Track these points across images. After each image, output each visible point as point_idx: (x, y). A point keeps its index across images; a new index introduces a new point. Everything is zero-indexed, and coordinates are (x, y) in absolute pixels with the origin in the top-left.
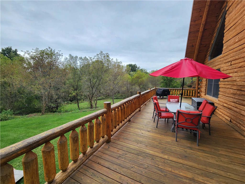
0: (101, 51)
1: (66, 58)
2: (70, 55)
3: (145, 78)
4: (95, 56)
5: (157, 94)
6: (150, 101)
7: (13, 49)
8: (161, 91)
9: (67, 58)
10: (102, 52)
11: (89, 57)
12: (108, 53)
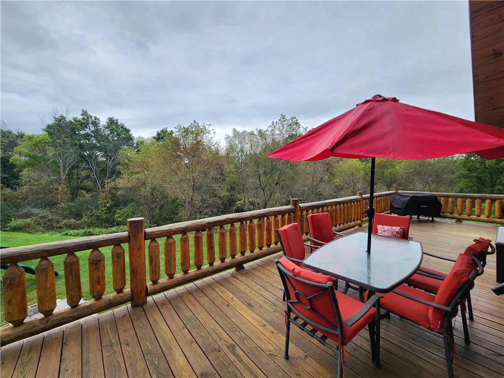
0: (282, 115)
1: (227, 136)
2: (234, 130)
3: (401, 165)
4: (270, 126)
5: (393, 210)
6: (360, 225)
7: (169, 130)
8: (403, 199)
9: (229, 136)
10: (283, 117)
11: (257, 129)
12: (295, 118)
